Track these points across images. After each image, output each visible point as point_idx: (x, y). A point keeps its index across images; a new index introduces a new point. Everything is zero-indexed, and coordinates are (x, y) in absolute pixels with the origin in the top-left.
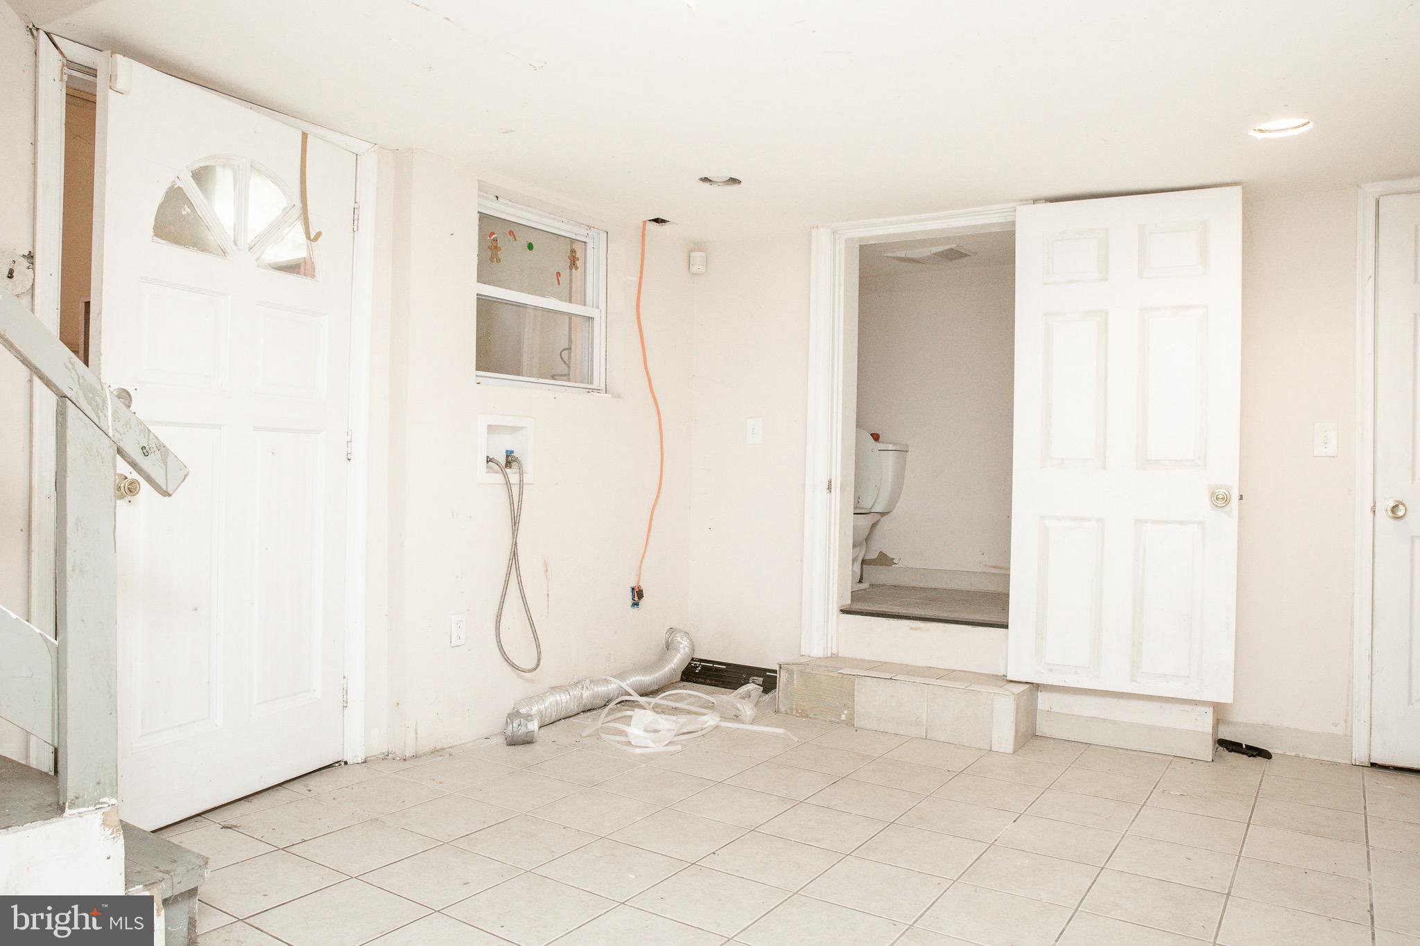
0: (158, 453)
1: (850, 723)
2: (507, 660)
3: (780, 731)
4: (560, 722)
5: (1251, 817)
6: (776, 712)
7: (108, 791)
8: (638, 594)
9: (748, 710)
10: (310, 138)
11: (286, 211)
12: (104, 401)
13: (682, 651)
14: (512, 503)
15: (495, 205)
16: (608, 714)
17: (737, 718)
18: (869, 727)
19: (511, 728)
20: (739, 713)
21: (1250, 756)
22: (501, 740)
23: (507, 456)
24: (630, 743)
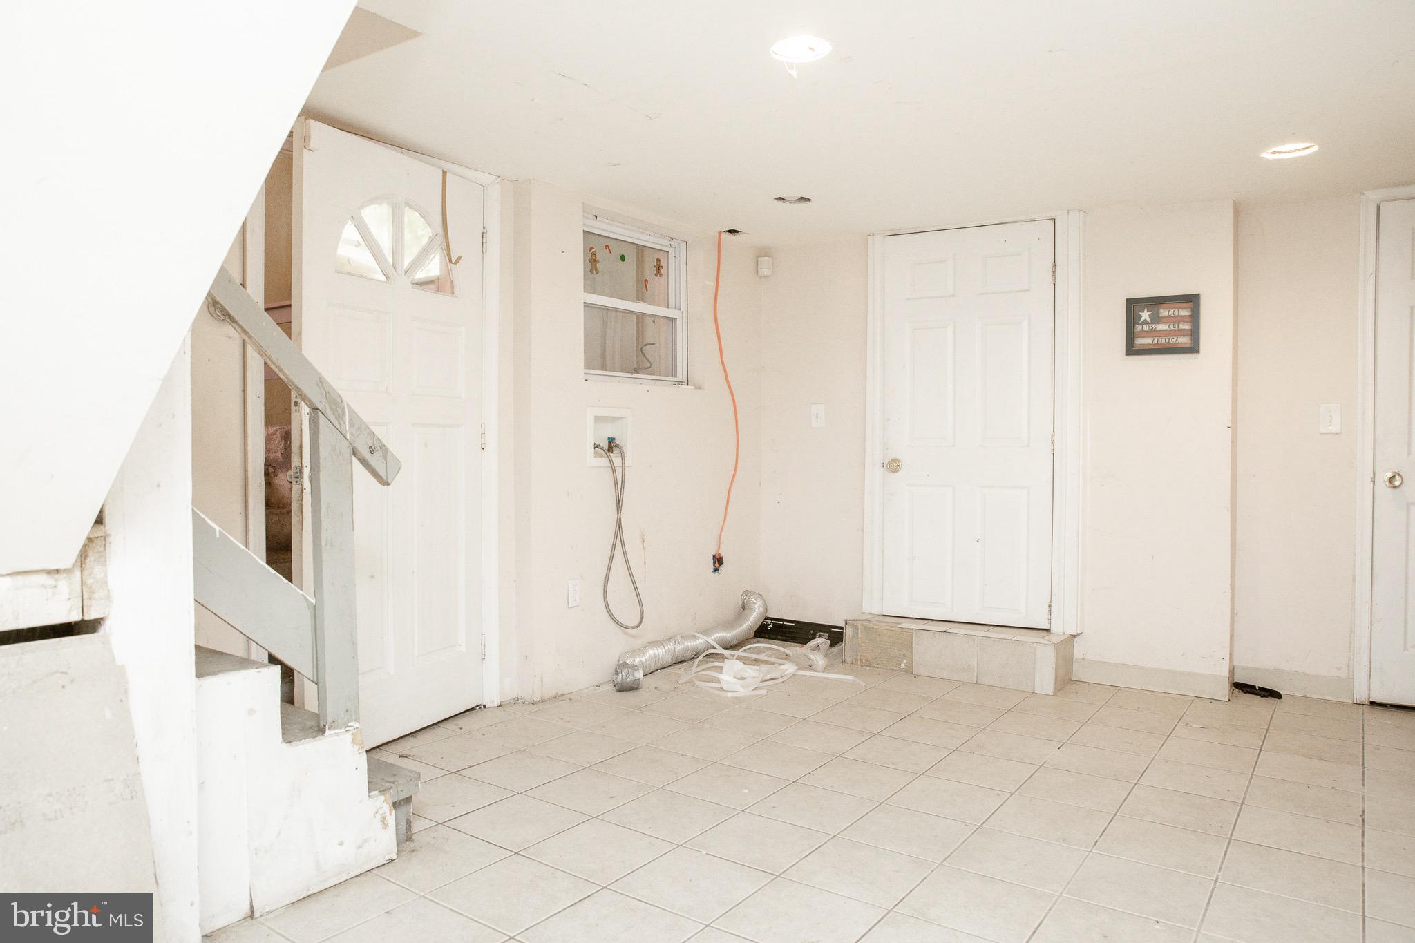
0: (380, 451)
1: (909, 671)
2: (613, 618)
3: (849, 677)
4: (657, 672)
5: (1262, 745)
6: (844, 662)
7: (354, 718)
8: (718, 561)
9: (819, 659)
10: (448, 175)
11: (431, 240)
12: (343, 410)
13: (756, 610)
14: (616, 483)
15: (594, 223)
16: (698, 666)
17: (810, 667)
18: (927, 674)
19: (621, 677)
20: (810, 663)
21: (1262, 697)
22: (610, 687)
23: (610, 443)
24: (722, 688)
